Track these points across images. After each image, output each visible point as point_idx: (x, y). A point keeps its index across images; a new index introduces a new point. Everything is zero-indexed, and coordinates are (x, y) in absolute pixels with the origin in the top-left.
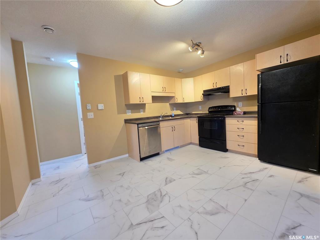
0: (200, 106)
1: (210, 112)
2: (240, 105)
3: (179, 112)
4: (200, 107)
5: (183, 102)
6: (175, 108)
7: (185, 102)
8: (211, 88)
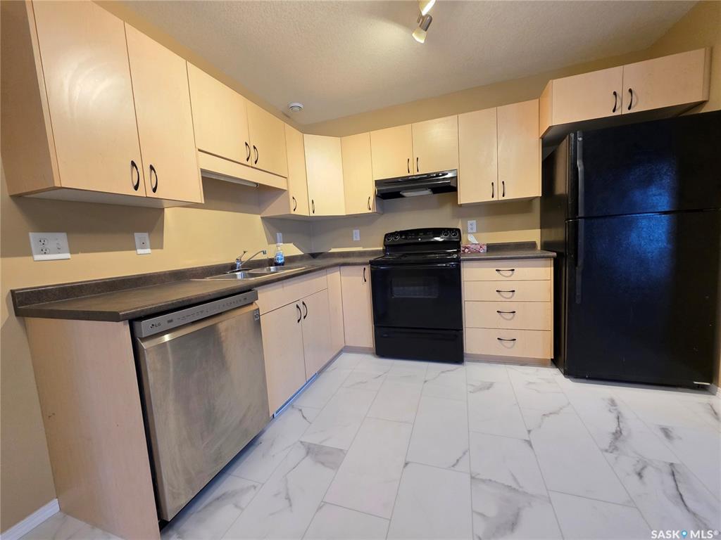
0: (354, 231)
1: (388, 247)
2: (472, 229)
3: (292, 250)
4: (356, 235)
5: (312, 214)
6: (279, 235)
7: (316, 214)
8: (402, 173)
